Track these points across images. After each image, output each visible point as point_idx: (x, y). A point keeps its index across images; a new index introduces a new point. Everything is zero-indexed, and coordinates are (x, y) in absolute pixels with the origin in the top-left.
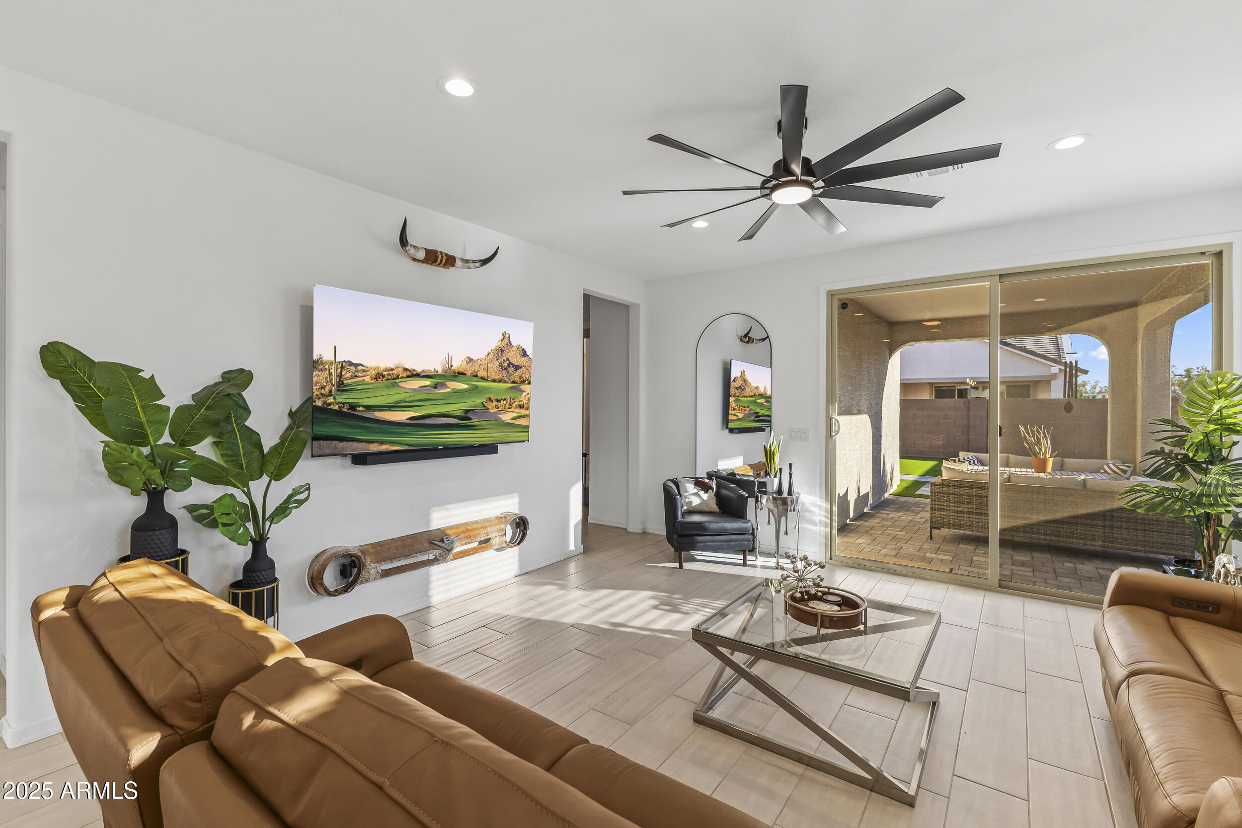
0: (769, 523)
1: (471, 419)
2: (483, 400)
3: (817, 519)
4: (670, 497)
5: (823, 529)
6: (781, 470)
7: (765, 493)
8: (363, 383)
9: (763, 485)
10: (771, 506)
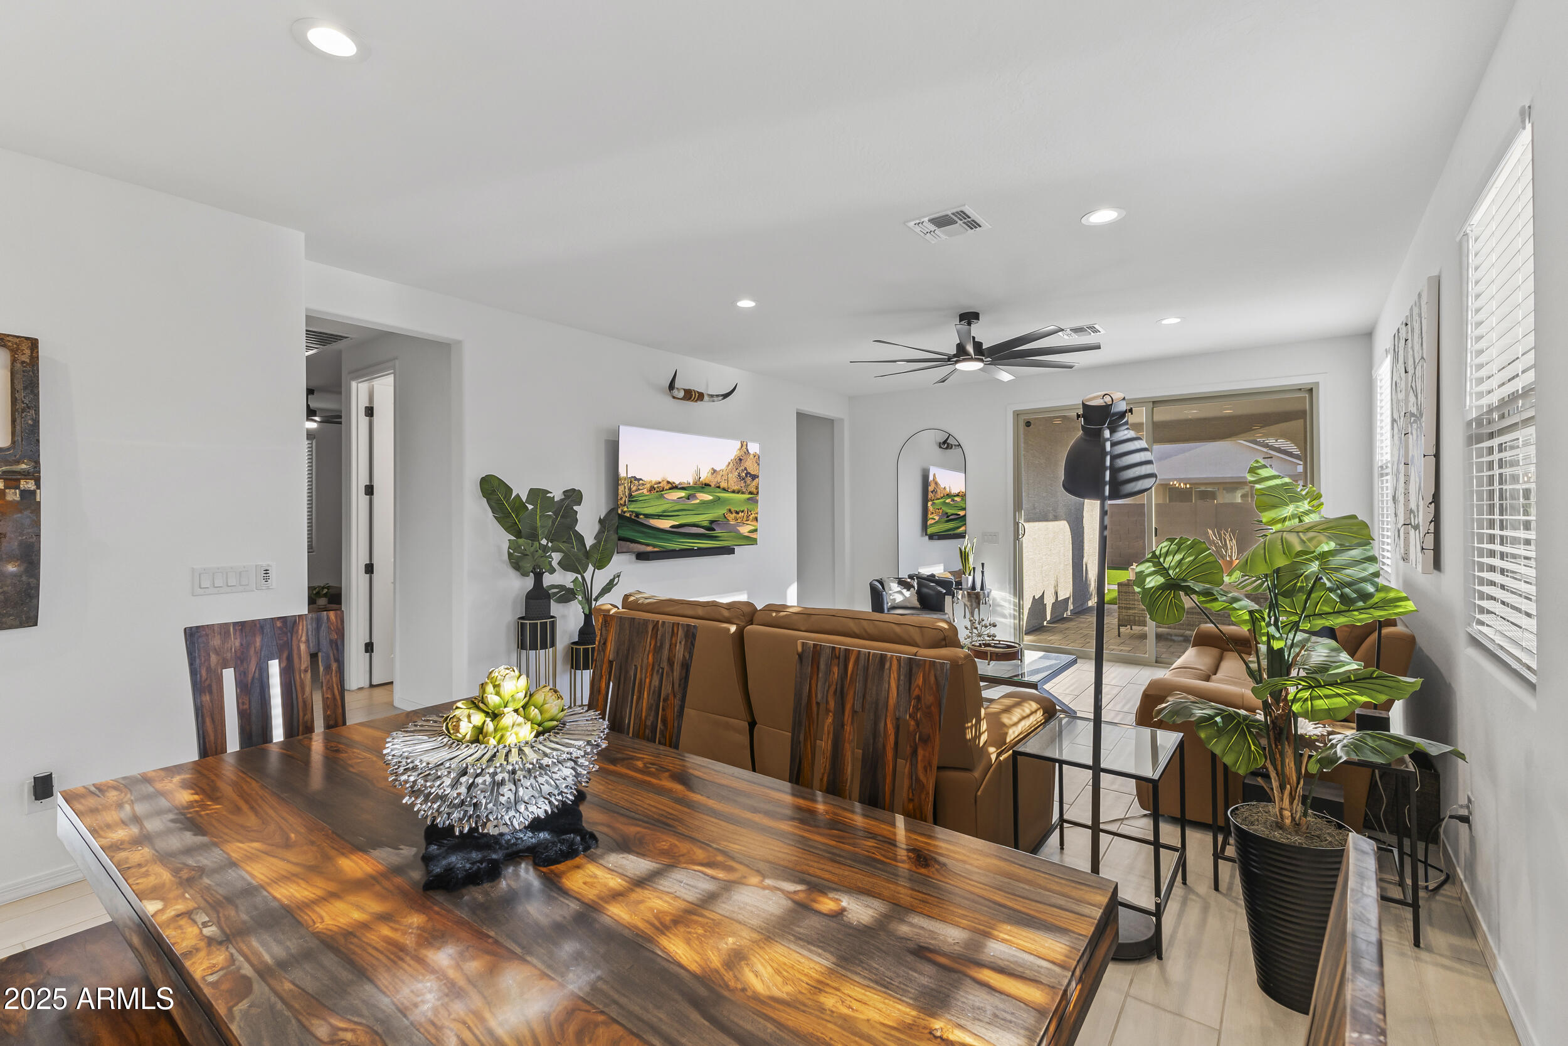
0: (965, 617)
1: (715, 530)
2: (725, 511)
3: (1007, 612)
4: (877, 596)
5: (1012, 621)
6: (974, 568)
7: (961, 589)
8: (642, 495)
9: (959, 583)
10: (966, 600)
